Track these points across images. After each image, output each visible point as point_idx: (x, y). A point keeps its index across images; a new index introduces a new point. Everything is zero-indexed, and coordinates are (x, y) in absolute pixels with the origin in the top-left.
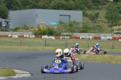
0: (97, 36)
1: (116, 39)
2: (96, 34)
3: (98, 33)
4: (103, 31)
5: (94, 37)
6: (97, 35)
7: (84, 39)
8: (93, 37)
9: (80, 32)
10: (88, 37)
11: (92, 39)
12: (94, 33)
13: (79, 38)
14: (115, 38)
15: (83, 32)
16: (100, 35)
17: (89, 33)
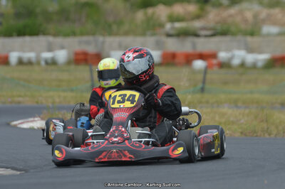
0: (91, 49)
1: (180, 59)
2: (85, 38)
3: (94, 34)
4: (115, 27)
5: (77, 54)
6: (88, 43)
7: (30, 63)
8: (72, 57)
9: (8, 34)
10: (47, 55)
11: (69, 63)
12: (74, 34)
13: (5, 61)
14: (174, 56)
15: (21, 33)
16: (103, 42)
17: (51, 39)
